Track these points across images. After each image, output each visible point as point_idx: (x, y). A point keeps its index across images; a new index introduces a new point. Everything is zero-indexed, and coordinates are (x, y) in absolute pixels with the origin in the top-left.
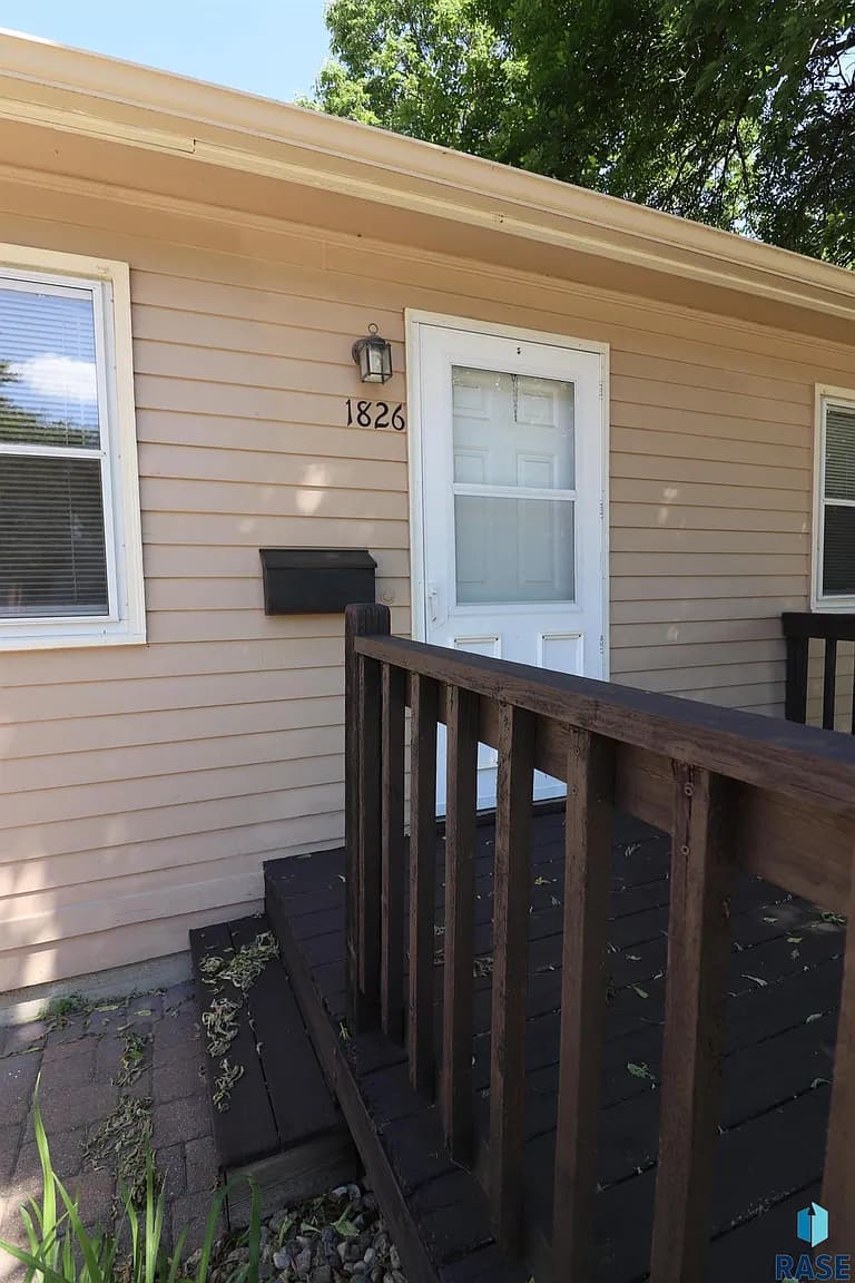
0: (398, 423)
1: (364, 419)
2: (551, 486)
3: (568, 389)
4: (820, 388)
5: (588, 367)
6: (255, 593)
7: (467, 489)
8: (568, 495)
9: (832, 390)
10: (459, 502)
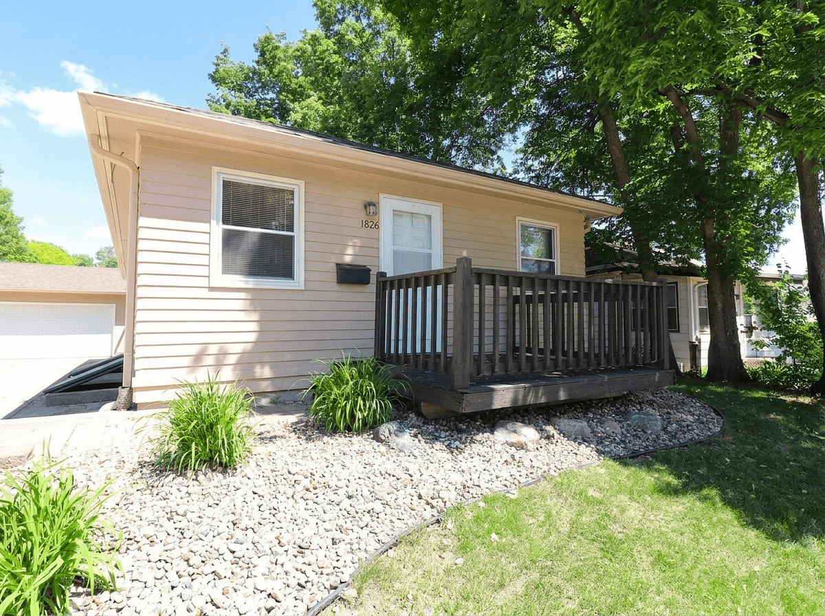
0: (377, 227)
1: (367, 226)
2: (423, 248)
3: (429, 217)
4: (518, 218)
5: (436, 211)
6: (334, 277)
7: (396, 248)
8: (429, 251)
9: (521, 218)
10: (395, 253)
